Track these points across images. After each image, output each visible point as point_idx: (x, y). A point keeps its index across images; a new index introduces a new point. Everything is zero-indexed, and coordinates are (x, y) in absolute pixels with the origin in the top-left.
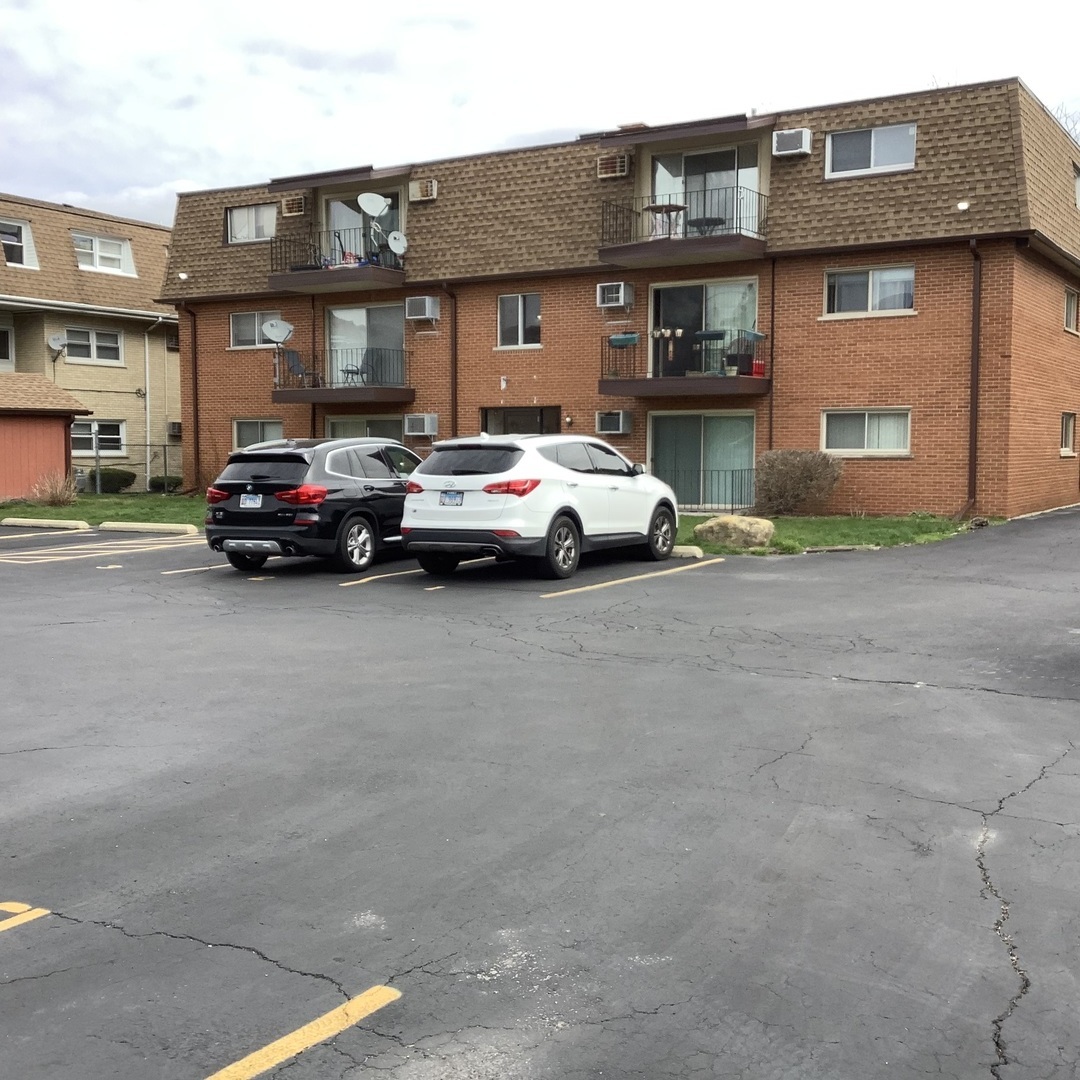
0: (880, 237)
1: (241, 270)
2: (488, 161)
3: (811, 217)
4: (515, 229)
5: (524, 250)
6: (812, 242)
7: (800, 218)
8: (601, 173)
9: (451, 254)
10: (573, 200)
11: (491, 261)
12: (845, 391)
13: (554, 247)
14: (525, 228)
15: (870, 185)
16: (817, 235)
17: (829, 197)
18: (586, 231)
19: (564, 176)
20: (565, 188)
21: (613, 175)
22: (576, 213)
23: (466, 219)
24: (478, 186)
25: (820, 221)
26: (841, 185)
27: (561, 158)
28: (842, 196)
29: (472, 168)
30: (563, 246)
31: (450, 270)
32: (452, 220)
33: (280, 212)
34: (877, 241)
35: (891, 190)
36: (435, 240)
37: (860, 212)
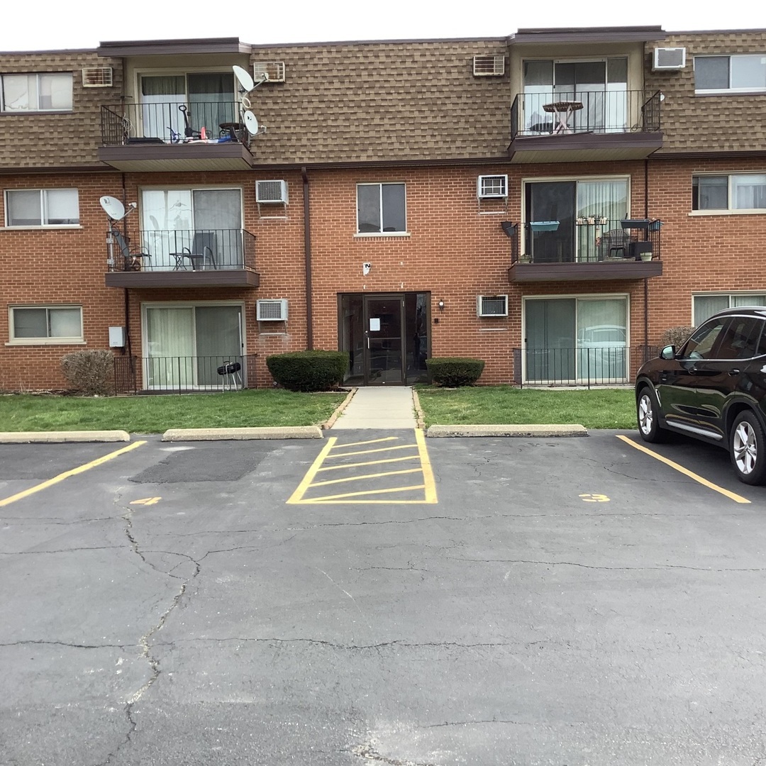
0: (751, 146)
1: (26, 142)
2: (345, 49)
3: (688, 125)
4: (382, 119)
5: (394, 140)
6: (691, 146)
7: (677, 125)
8: (477, 71)
9: (308, 139)
10: (446, 95)
11: (356, 148)
12: (713, 277)
13: (428, 138)
14: (394, 118)
15: (738, 102)
16: (695, 141)
17: (702, 110)
18: (462, 125)
19: (433, 71)
20: (435, 82)
21: (491, 74)
22: (450, 107)
23: (323, 105)
24: (335, 73)
25: (696, 129)
26: (712, 100)
27: (428, 53)
28: (714, 109)
29: (325, 55)
30: (438, 138)
31: (308, 154)
32: (305, 105)
33: (78, 82)
34: (748, 149)
35: (757, 108)
36: (287, 124)
37: (732, 124)
